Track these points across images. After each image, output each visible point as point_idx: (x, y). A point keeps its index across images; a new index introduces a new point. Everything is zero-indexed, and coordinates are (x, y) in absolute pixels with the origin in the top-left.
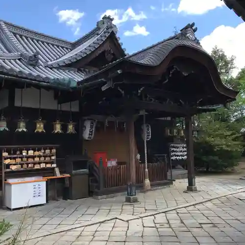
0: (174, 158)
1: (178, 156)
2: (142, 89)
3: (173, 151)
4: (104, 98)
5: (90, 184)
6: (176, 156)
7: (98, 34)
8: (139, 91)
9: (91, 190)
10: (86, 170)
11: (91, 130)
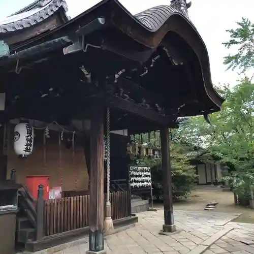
0: (133, 185)
1: (138, 182)
2: (120, 73)
3: (133, 176)
4: (51, 89)
5: (20, 229)
6: (136, 182)
7: (41, 6)
8: (117, 76)
9: (19, 240)
10: (13, 207)
11: (29, 138)
